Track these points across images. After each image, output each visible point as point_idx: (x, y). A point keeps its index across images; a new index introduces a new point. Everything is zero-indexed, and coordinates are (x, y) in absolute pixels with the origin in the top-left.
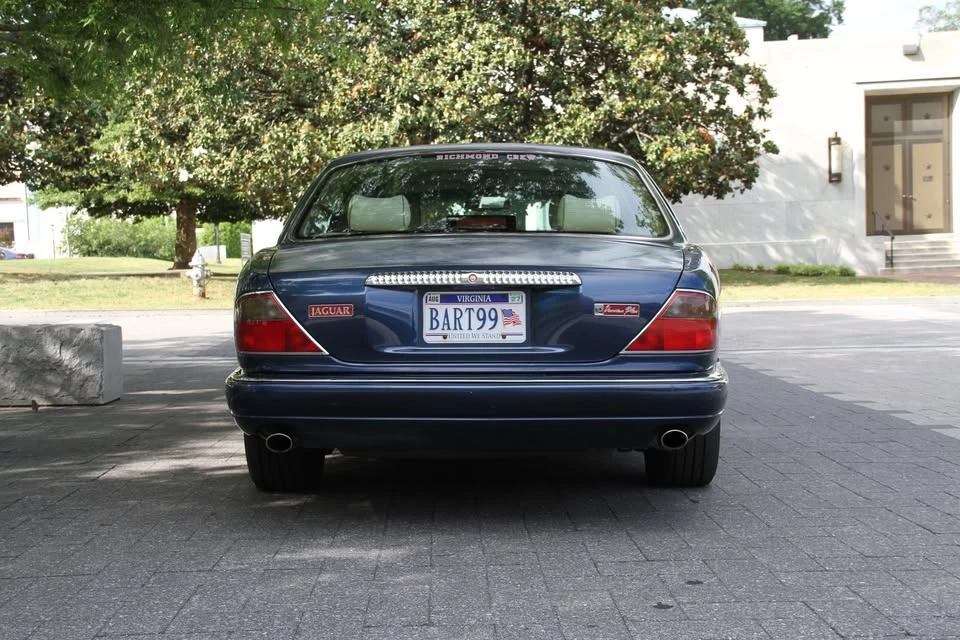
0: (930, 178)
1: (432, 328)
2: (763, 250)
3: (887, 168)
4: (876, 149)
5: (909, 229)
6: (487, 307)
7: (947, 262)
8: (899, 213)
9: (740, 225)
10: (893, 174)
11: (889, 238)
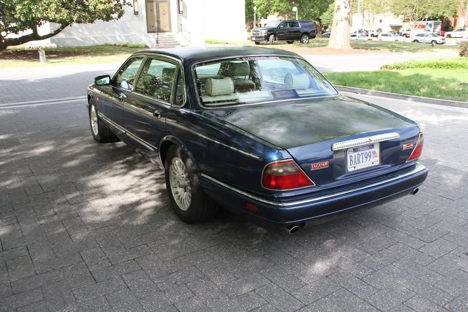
0: (165, 14)
1: (351, 165)
2: (115, 38)
3: (152, 10)
4: (148, 3)
5: (159, 30)
6: (368, 151)
7: (173, 42)
8: (156, 25)
9: (107, 29)
10: (154, 12)
11: (156, 33)
